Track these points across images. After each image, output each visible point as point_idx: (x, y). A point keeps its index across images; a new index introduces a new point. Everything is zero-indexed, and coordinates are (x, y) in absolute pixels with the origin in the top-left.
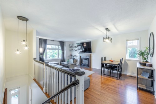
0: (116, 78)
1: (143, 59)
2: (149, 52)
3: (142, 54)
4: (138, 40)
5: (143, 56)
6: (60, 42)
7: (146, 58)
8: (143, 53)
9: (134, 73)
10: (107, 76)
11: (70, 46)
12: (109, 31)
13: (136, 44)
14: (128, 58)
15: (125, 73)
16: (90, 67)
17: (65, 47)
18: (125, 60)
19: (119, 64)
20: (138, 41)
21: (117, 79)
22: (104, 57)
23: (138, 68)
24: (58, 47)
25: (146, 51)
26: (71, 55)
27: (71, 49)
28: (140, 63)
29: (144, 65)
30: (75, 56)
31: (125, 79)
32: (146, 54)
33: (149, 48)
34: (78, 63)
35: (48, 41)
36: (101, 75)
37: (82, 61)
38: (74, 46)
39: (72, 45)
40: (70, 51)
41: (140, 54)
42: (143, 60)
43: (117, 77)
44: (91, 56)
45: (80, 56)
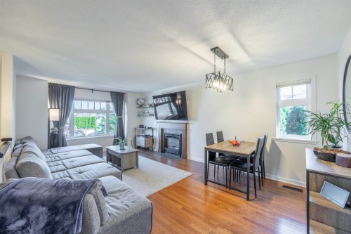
0: (245, 196)
1: (326, 139)
2: (343, 118)
3: (323, 124)
4: (309, 82)
5: (324, 132)
6: (111, 92)
7: (335, 135)
8: (324, 121)
9: (297, 179)
10: (222, 187)
11: (138, 104)
12: (224, 56)
13: (304, 96)
14: (280, 133)
15: (273, 178)
16: (186, 158)
17: (125, 108)
18: (273, 141)
19: (253, 153)
20: (310, 85)
21: (248, 199)
22: (218, 133)
23: (308, 172)
24: (108, 107)
25: (335, 116)
26: (141, 126)
27: (140, 110)
28: (316, 153)
29: (330, 158)
30: (149, 128)
31: (270, 199)
32: (335, 125)
33: (344, 105)
34: (157, 148)
35: (76, 90)
36: (206, 184)
37: (166, 140)
38: (147, 104)
39: (143, 101)
40: (139, 115)
41: (314, 125)
42: (325, 144)
43: (248, 193)
44: (186, 130)
45: (162, 130)
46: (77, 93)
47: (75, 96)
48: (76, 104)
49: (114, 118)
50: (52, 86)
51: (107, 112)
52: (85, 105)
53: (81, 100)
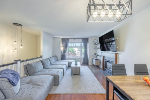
24: (81, 45)
26: (95, 54)
30: (98, 55)
39: (96, 41)
46: (70, 41)
47: (69, 42)
48: (70, 45)
49: (83, 50)
50: (63, 39)
51: (81, 47)
52: (72, 45)
53: (71, 43)
